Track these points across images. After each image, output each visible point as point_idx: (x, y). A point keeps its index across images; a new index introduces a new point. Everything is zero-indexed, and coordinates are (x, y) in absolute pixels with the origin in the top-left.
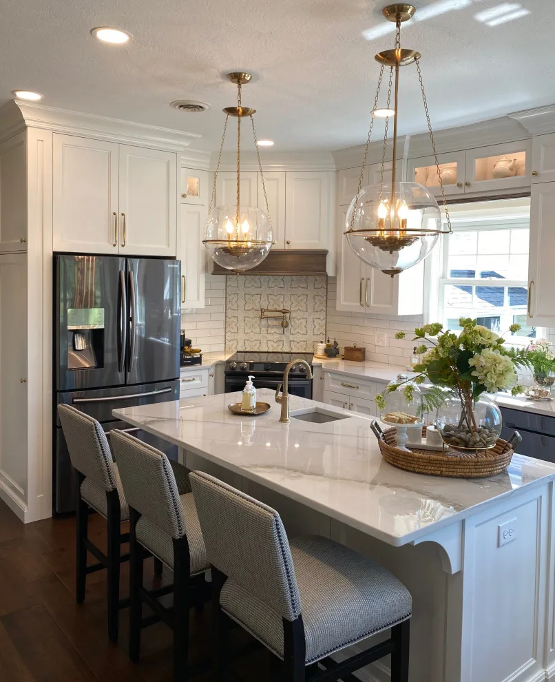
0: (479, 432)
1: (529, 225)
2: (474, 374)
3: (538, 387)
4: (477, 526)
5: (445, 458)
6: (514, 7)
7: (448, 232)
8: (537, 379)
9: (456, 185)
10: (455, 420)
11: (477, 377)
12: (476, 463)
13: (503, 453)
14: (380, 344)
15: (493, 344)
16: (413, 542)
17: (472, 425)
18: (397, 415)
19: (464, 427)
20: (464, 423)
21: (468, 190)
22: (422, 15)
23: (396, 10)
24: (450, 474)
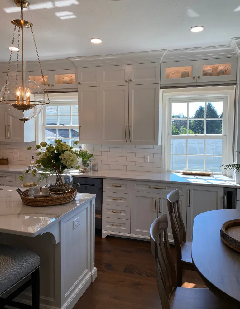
0: (64, 185)
1: (78, 104)
2: (62, 162)
3: (84, 167)
4: (65, 223)
5: (50, 198)
6: (71, 13)
7: (48, 103)
8: (83, 164)
9: (48, 85)
10: (54, 182)
11: (63, 163)
12: (64, 198)
13: (73, 192)
14: (16, 156)
15: (69, 149)
16: (40, 234)
17: (61, 183)
18: (29, 183)
19: (58, 184)
20: (58, 183)
21: (53, 88)
22: (33, 7)
23: (21, 2)
24: (53, 204)
